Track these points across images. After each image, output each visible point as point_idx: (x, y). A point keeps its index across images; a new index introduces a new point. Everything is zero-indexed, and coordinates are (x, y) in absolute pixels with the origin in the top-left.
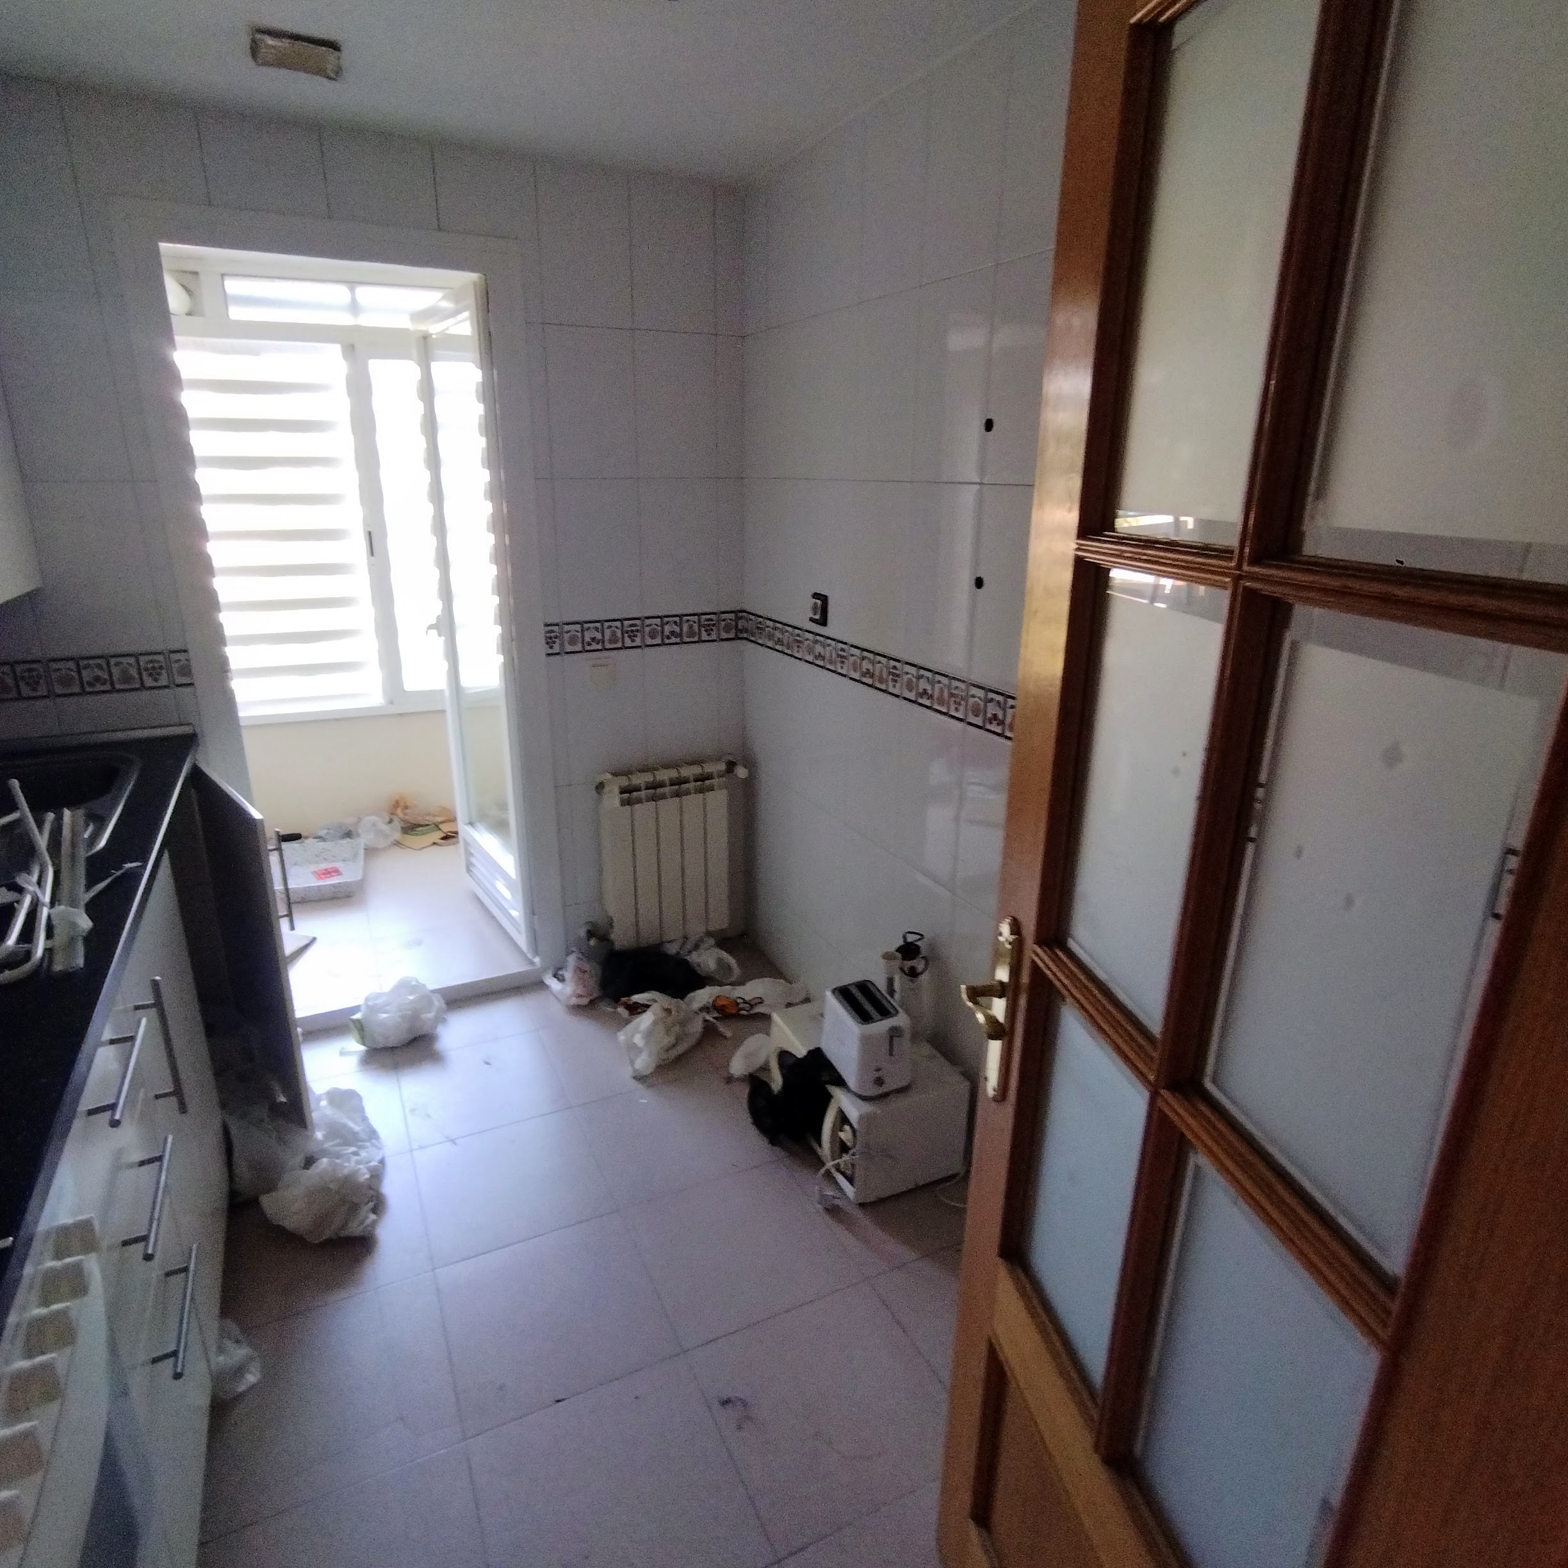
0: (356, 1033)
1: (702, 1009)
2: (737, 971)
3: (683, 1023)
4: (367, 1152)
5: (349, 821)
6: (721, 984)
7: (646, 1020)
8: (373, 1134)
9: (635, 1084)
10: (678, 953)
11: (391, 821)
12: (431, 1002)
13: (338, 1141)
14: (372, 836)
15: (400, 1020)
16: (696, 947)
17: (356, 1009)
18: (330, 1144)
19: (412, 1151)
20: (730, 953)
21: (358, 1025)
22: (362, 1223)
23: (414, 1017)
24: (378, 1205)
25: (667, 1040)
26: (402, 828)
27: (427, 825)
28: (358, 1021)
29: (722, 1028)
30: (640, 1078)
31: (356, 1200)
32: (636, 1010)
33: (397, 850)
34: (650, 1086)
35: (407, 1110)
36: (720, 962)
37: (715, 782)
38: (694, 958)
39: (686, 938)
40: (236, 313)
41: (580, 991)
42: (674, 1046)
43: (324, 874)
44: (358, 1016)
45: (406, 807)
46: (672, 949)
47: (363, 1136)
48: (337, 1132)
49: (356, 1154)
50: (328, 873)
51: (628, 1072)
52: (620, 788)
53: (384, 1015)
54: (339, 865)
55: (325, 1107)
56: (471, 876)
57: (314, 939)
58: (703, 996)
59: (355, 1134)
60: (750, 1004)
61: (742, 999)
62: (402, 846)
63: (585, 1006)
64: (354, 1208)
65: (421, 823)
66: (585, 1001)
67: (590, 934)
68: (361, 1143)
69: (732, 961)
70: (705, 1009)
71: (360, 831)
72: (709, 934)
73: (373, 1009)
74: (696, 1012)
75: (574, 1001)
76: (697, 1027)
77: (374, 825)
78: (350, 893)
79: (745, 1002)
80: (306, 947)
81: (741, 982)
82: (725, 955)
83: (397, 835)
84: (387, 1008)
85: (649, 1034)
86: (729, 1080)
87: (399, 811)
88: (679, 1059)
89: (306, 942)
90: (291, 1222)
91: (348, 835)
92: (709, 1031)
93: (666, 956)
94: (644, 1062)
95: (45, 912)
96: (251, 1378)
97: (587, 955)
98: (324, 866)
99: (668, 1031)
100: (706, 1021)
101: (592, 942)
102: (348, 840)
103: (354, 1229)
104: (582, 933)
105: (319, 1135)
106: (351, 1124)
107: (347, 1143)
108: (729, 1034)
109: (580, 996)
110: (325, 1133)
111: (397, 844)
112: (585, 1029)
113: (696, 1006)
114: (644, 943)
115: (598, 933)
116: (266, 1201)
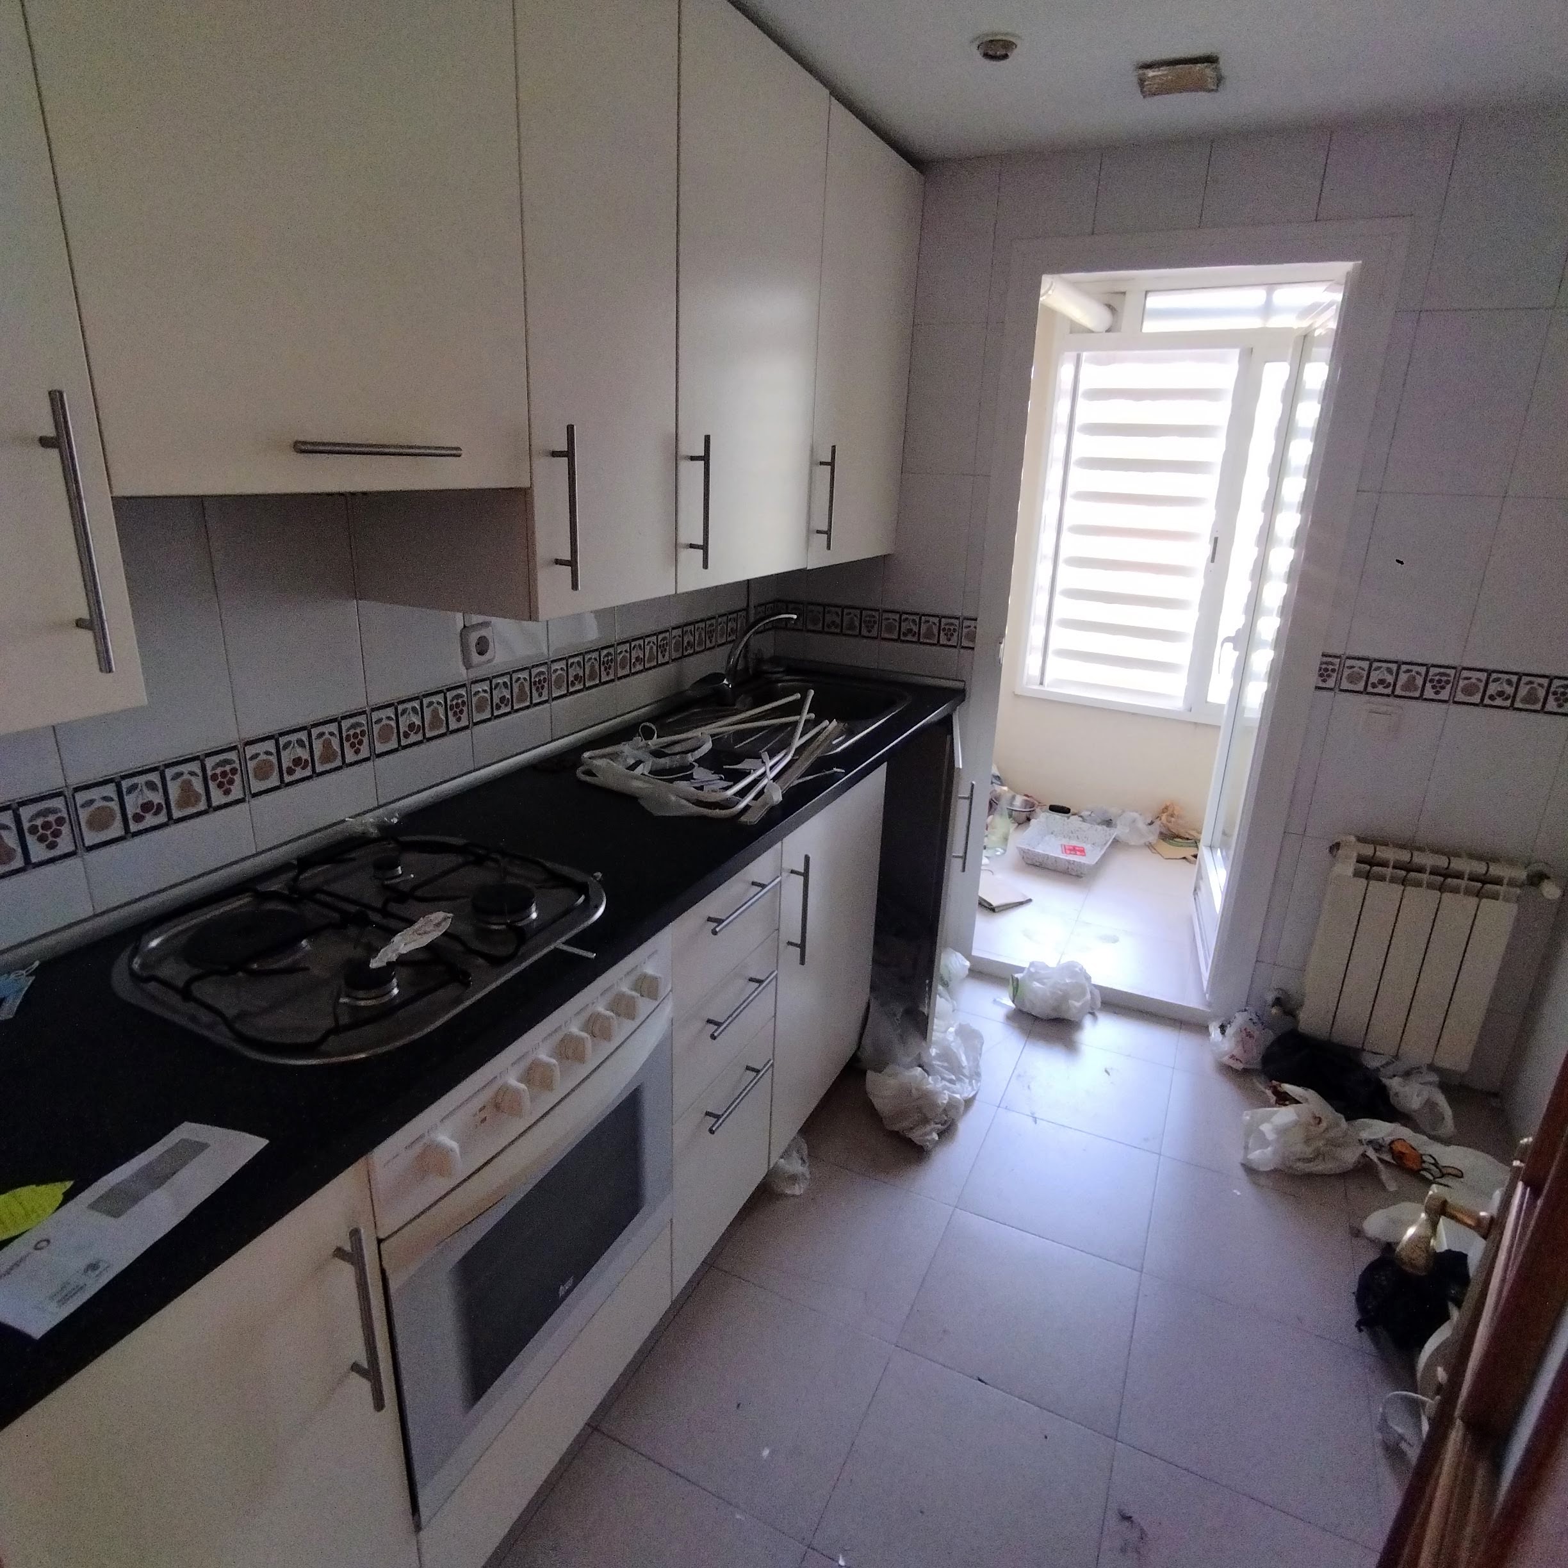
0: (1011, 989)
1: (1370, 1142)
2: (1449, 1125)
3: (1334, 1143)
4: (961, 1086)
5: (1113, 811)
6: (1416, 1129)
7: (1285, 1115)
8: (976, 1075)
9: (1241, 1173)
10: (1378, 1069)
11: (1151, 823)
12: (1084, 994)
13: (946, 1064)
14: (1127, 831)
15: (1048, 994)
16: (1407, 1074)
17: (1021, 969)
18: (938, 1063)
19: (999, 1107)
20: (1451, 1101)
21: (1015, 983)
22: (926, 1134)
23: (1064, 998)
24: (947, 1130)
25: (1300, 1148)
26: (1161, 833)
27: (1188, 839)
28: (1017, 979)
29: (1385, 1174)
30: (1250, 1170)
31: (929, 1115)
32: (1283, 1099)
33: (1148, 851)
34: (1256, 1184)
35: (1016, 1072)
36: (1430, 1105)
37: (1501, 889)
38: (1395, 1084)
39: (1396, 1057)
40: (1151, 326)
41: (1237, 1052)
42: (1309, 1160)
43: (1070, 850)
44: (1018, 976)
45: (1172, 816)
46: (1373, 1062)
47: (966, 1072)
48: (947, 1056)
49: (951, 1081)
50: (1074, 850)
51: (1239, 1157)
52: (1359, 855)
53: (1038, 985)
54: (1087, 847)
55: (950, 1033)
56: (1195, 899)
57: (1030, 900)
58: (1380, 1129)
59: (960, 1067)
60: (1440, 1171)
61: (1434, 1158)
62: (1154, 851)
63: (1237, 1071)
64: (925, 1121)
65: (1182, 835)
66: (1239, 1066)
67: (1278, 1002)
68: (961, 1077)
69: (1448, 1112)
70: (1377, 1146)
71: (1118, 822)
72: (1432, 1068)
73: (1032, 976)
74: (1360, 1141)
75: (1226, 1059)
76: (1350, 1156)
77: (1134, 821)
78: (1081, 873)
79: (1436, 1164)
80: (1021, 904)
81: (1447, 1142)
82: (1441, 1100)
83: (1153, 838)
84: (1045, 981)
85: (1282, 1131)
86: (1357, 1233)
87: (1164, 817)
88: (1309, 1176)
89: (1021, 900)
90: (878, 1103)
91: (1109, 823)
92: (1364, 1170)
93: (1360, 1066)
94: (1262, 1156)
95: (765, 782)
96: (797, 1190)
97: (1260, 1020)
98: (1074, 843)
99: (1308, 1141)
100: (1364, 1155)
101: (1274, 1011)
102: (1105, 827)
103: (916, 1136)
104: (1270, 997)
105: (933, 1051)
106: (963, 1058)
107: (951, 1070)
108: (1392, 1187)
109: (1232, 1057)
110: (938, 1052)
111: (1150, 846)
112: (1225, 1091)
113: (1365, 1135)
114: (1336, 1039)
115: (1286, 1005)
116: (870, 1075)
